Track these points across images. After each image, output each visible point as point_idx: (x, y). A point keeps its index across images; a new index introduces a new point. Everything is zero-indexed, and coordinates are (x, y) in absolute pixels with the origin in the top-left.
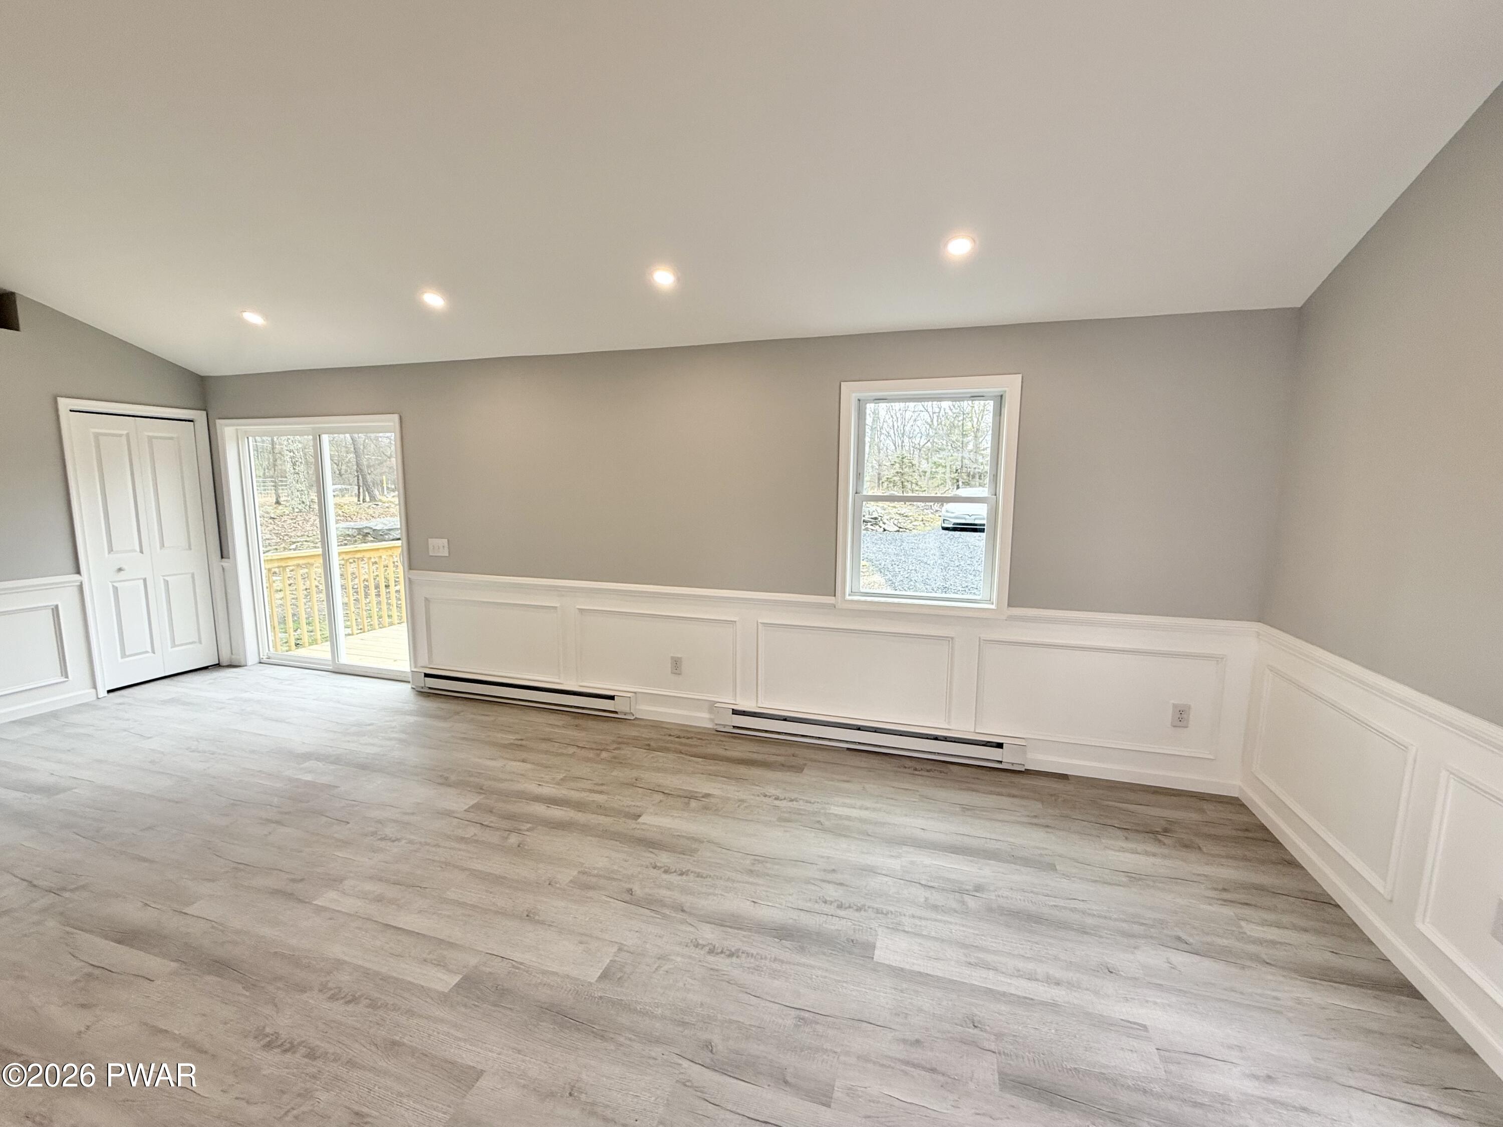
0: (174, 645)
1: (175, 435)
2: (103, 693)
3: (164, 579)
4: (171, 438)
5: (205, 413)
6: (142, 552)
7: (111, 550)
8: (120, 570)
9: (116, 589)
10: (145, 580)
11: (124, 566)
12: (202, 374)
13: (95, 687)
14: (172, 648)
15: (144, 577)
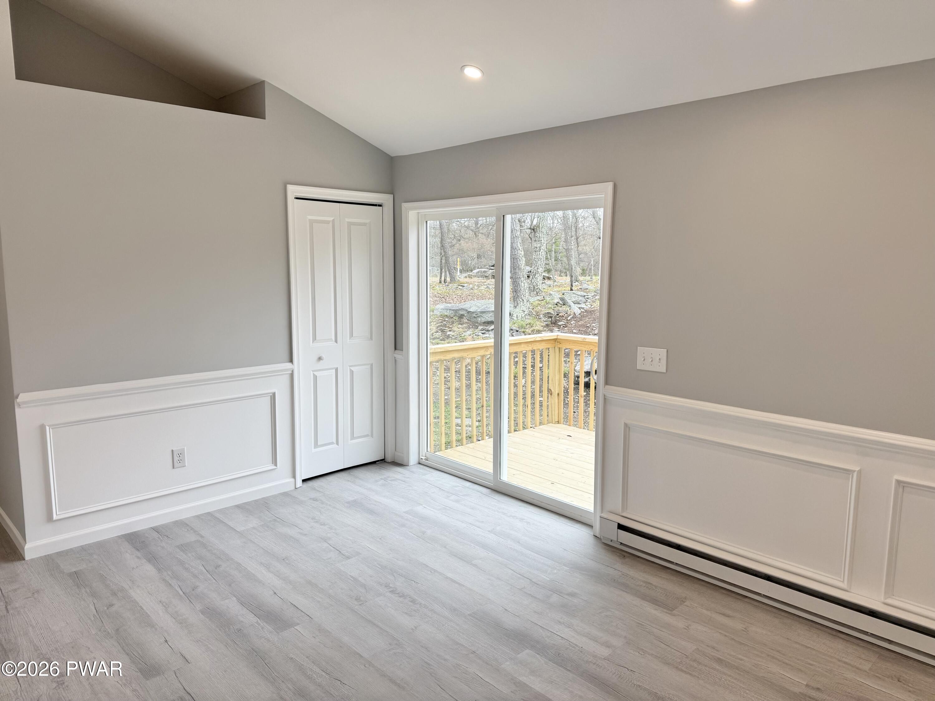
0: (353, 438)
1: (367, 221)
2: (299, 483)
3: (351, 370)
4: (364, 224)
5: (393, 195)
6: (336, 341)
7: (314, 338)
8: (320, 359)
9: (315, 377)
10: (337, 370)
11: (324, 356)
12: (393, 155)
13: (294, 477)
14: (351, 440)
15: (336, 367)
